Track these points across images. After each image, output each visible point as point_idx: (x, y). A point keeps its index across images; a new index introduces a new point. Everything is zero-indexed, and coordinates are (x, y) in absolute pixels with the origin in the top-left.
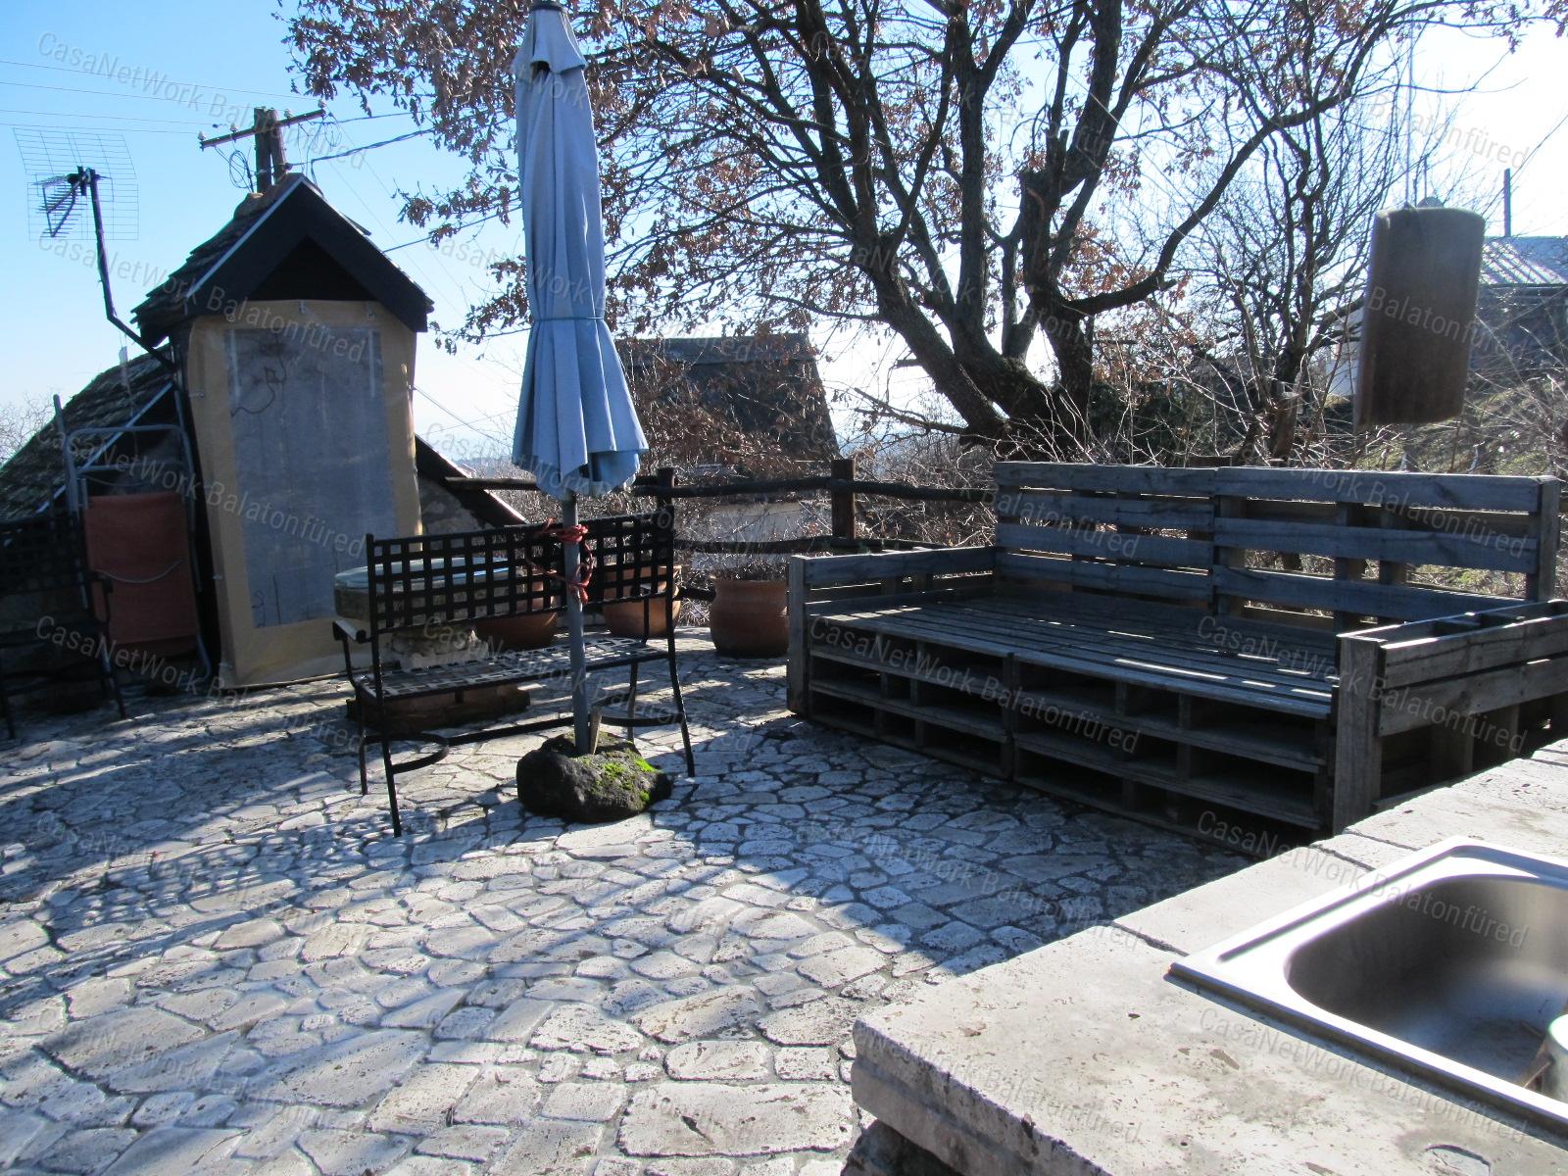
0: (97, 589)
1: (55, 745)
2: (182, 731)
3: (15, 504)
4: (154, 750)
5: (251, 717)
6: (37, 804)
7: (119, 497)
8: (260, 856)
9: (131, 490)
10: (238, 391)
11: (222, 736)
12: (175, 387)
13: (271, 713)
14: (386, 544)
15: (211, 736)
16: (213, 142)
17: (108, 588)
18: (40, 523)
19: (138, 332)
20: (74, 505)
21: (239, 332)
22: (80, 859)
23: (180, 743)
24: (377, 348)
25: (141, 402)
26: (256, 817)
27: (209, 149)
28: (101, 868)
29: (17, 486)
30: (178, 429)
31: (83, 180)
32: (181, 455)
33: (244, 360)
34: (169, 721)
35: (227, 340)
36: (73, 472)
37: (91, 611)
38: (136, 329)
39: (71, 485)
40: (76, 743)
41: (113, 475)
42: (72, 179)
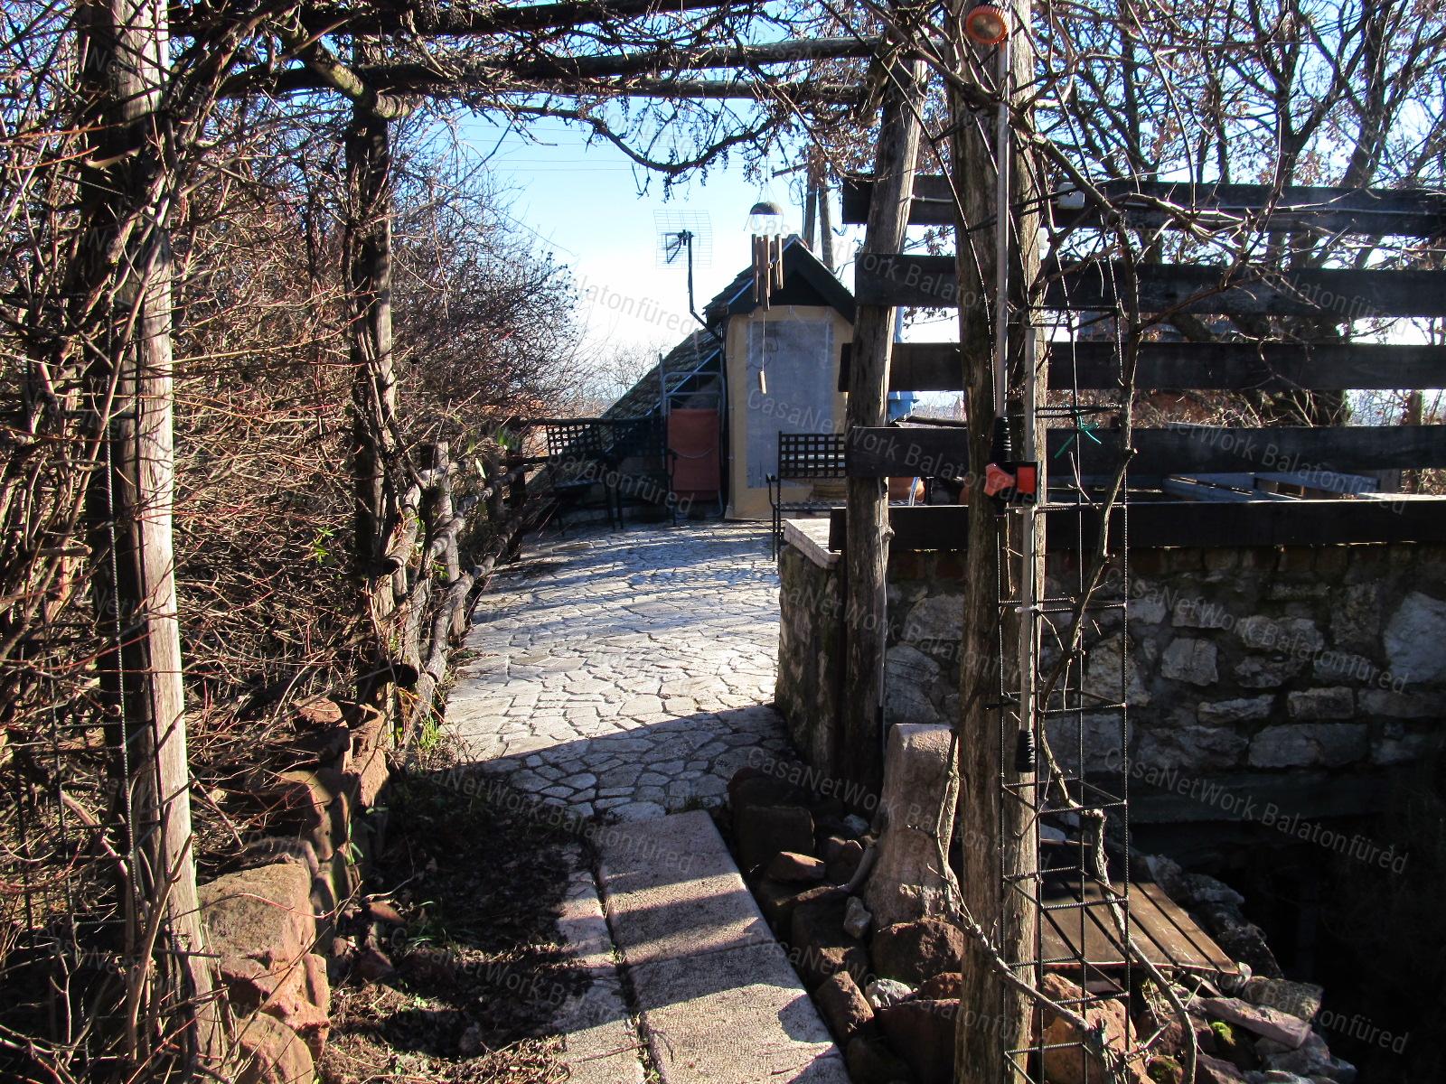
0: (670, 457)
1: (640, 533)
2: (702, 534)
3: (635, 412)
4: (686, 539)
5: (735, 532)
6: (630, 552)
7: (687, 410)
8: (718, 575)
9: (693, 407)
10: (751, 356)
11: (719, 537)
12: (721, 351)
13: (747, 532)
14: (788, 436)
15: (714, 537)
16: (781, 173)
17: (675, 458)
18: (646, 421)
19: (705, 320)
20: (664, 413)
21: (755, 323)
22: (644, 568)
23: (698, 538)
24: (831, 333)
25: (703, 358)
26: (723, 564)
27: (779, 178)
28: (653, 572)
29: (637, 402)
30: (720, 375)
31: (685, 237)
32: (720, 389)
33: (757, 338)
34: (695, 530)
35: (748, 327)
36: (665, 395)
37: (666, 469)
38: (704, 319)
39: (663, 402)
40: (650, 533)
41: (684, 399)
42: (680, 236)
